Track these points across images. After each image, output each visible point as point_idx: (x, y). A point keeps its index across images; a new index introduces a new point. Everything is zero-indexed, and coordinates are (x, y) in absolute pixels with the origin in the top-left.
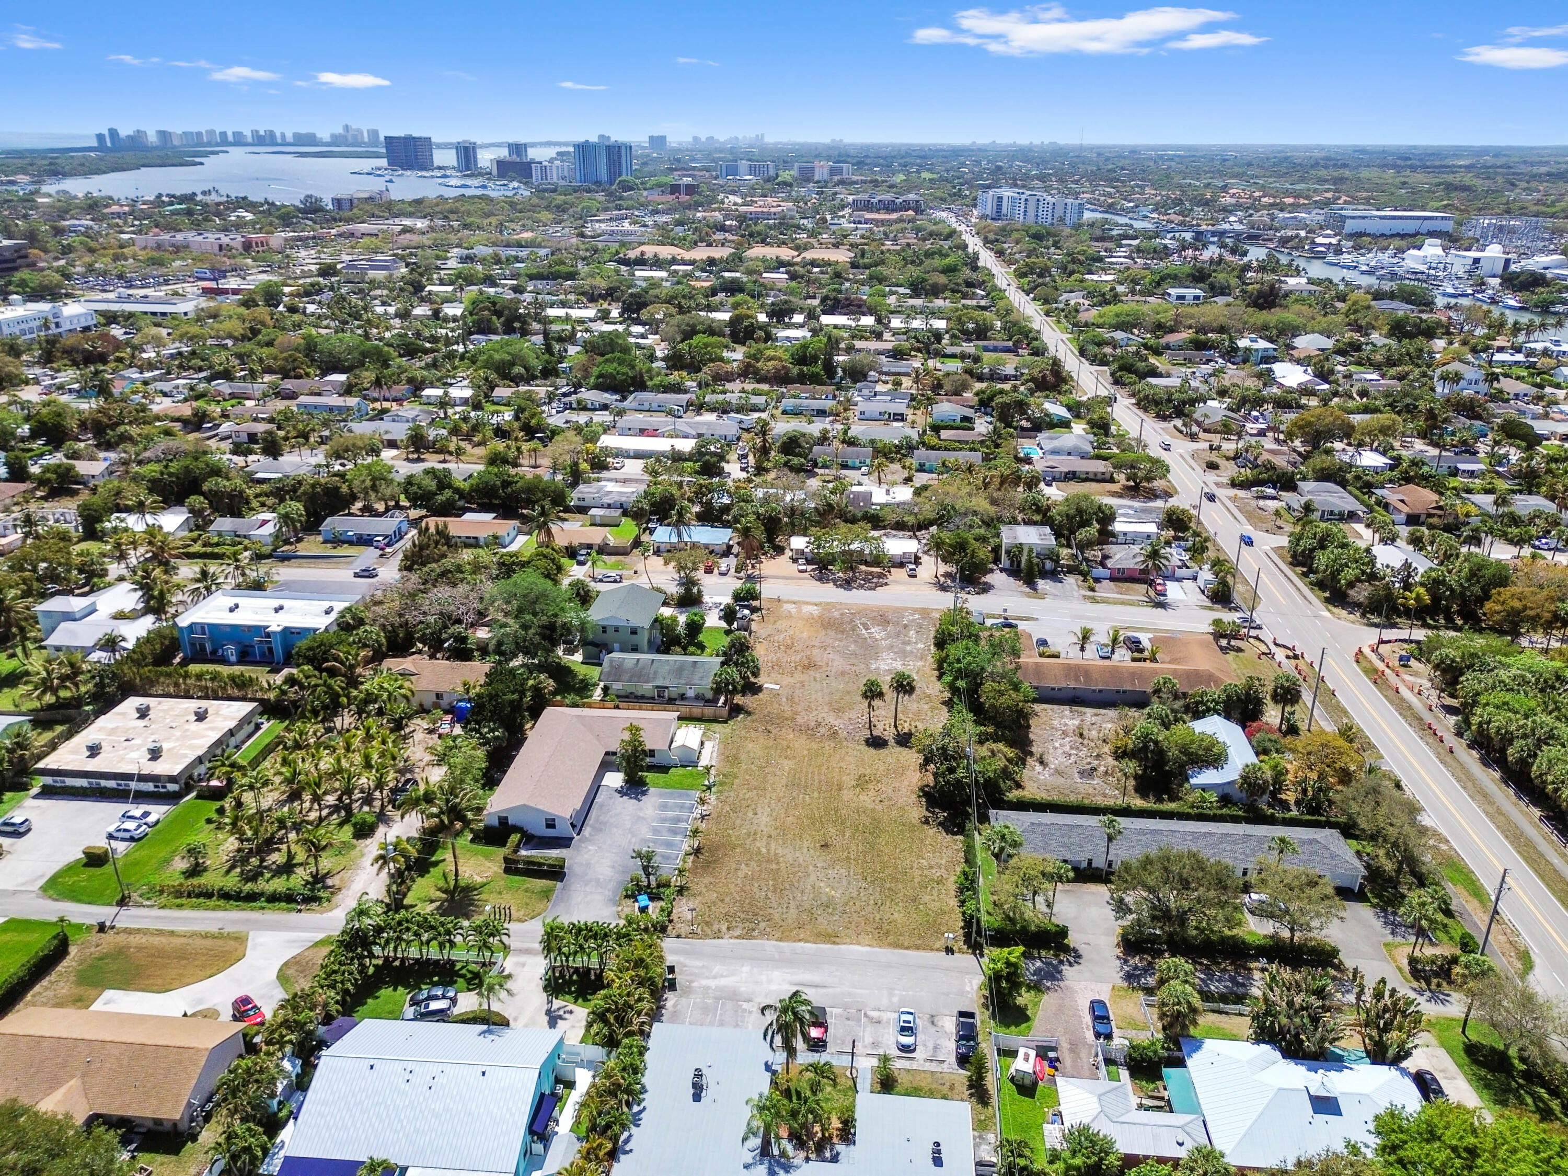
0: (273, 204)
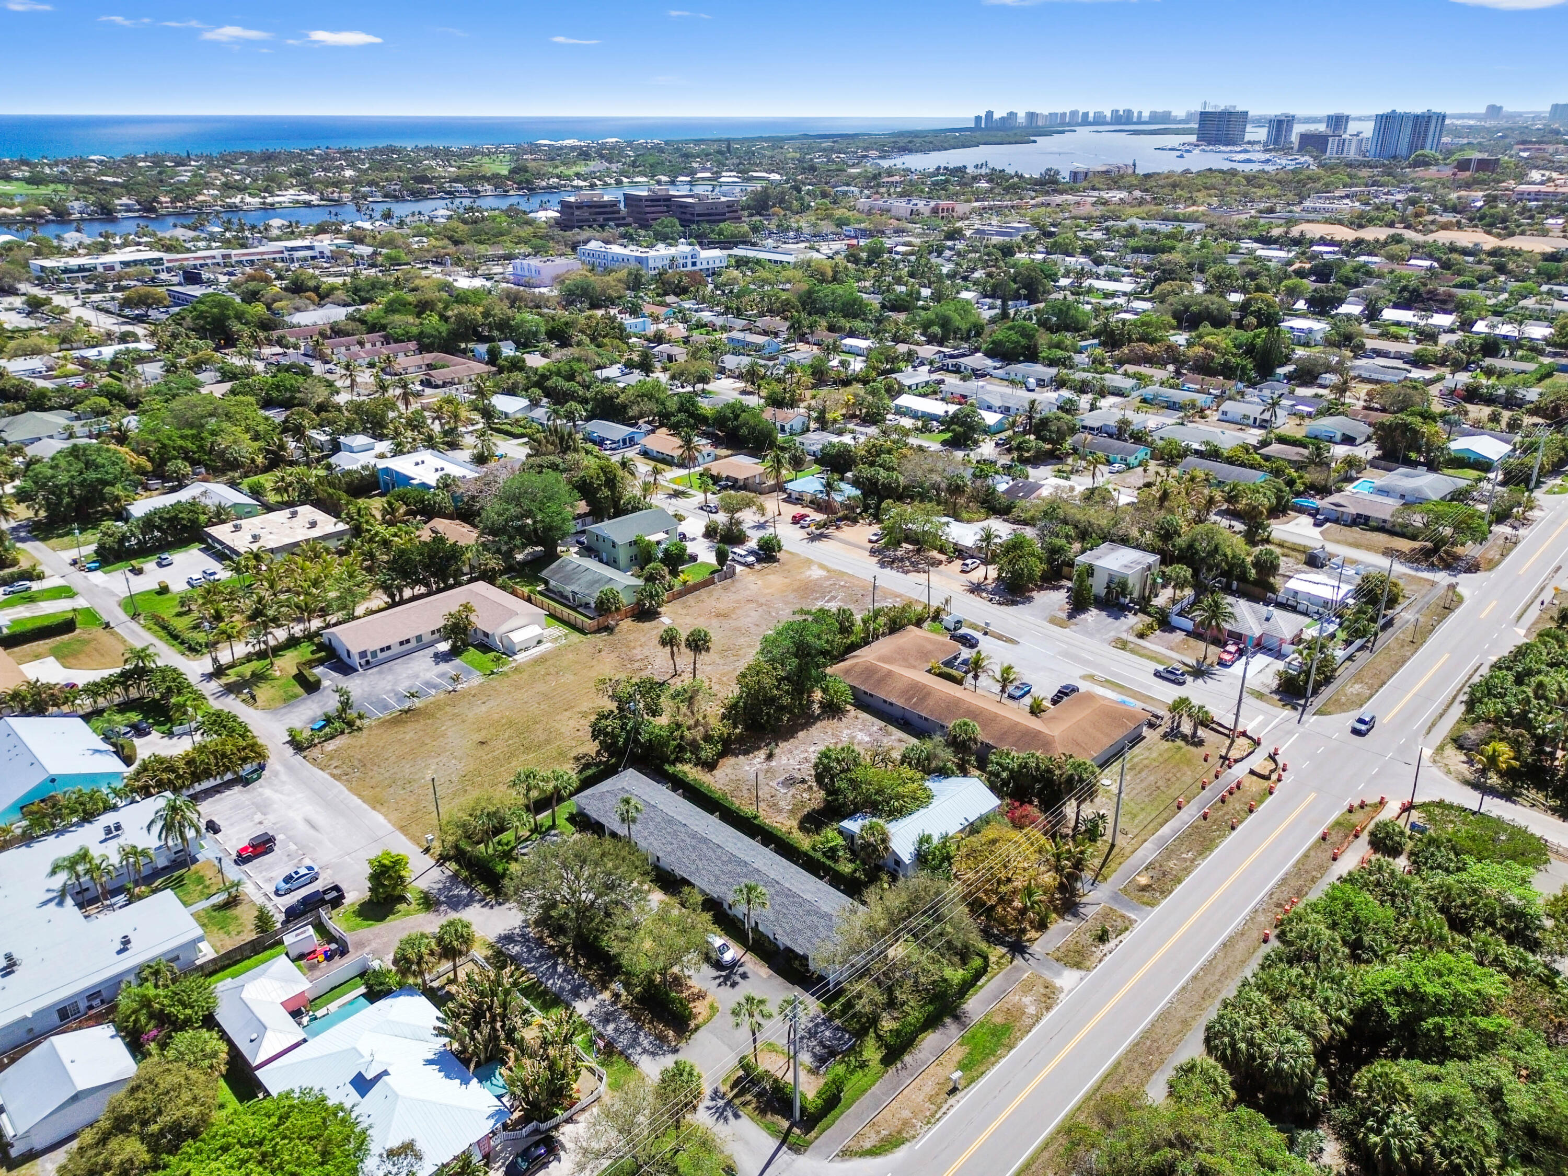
0: (1021, 177)
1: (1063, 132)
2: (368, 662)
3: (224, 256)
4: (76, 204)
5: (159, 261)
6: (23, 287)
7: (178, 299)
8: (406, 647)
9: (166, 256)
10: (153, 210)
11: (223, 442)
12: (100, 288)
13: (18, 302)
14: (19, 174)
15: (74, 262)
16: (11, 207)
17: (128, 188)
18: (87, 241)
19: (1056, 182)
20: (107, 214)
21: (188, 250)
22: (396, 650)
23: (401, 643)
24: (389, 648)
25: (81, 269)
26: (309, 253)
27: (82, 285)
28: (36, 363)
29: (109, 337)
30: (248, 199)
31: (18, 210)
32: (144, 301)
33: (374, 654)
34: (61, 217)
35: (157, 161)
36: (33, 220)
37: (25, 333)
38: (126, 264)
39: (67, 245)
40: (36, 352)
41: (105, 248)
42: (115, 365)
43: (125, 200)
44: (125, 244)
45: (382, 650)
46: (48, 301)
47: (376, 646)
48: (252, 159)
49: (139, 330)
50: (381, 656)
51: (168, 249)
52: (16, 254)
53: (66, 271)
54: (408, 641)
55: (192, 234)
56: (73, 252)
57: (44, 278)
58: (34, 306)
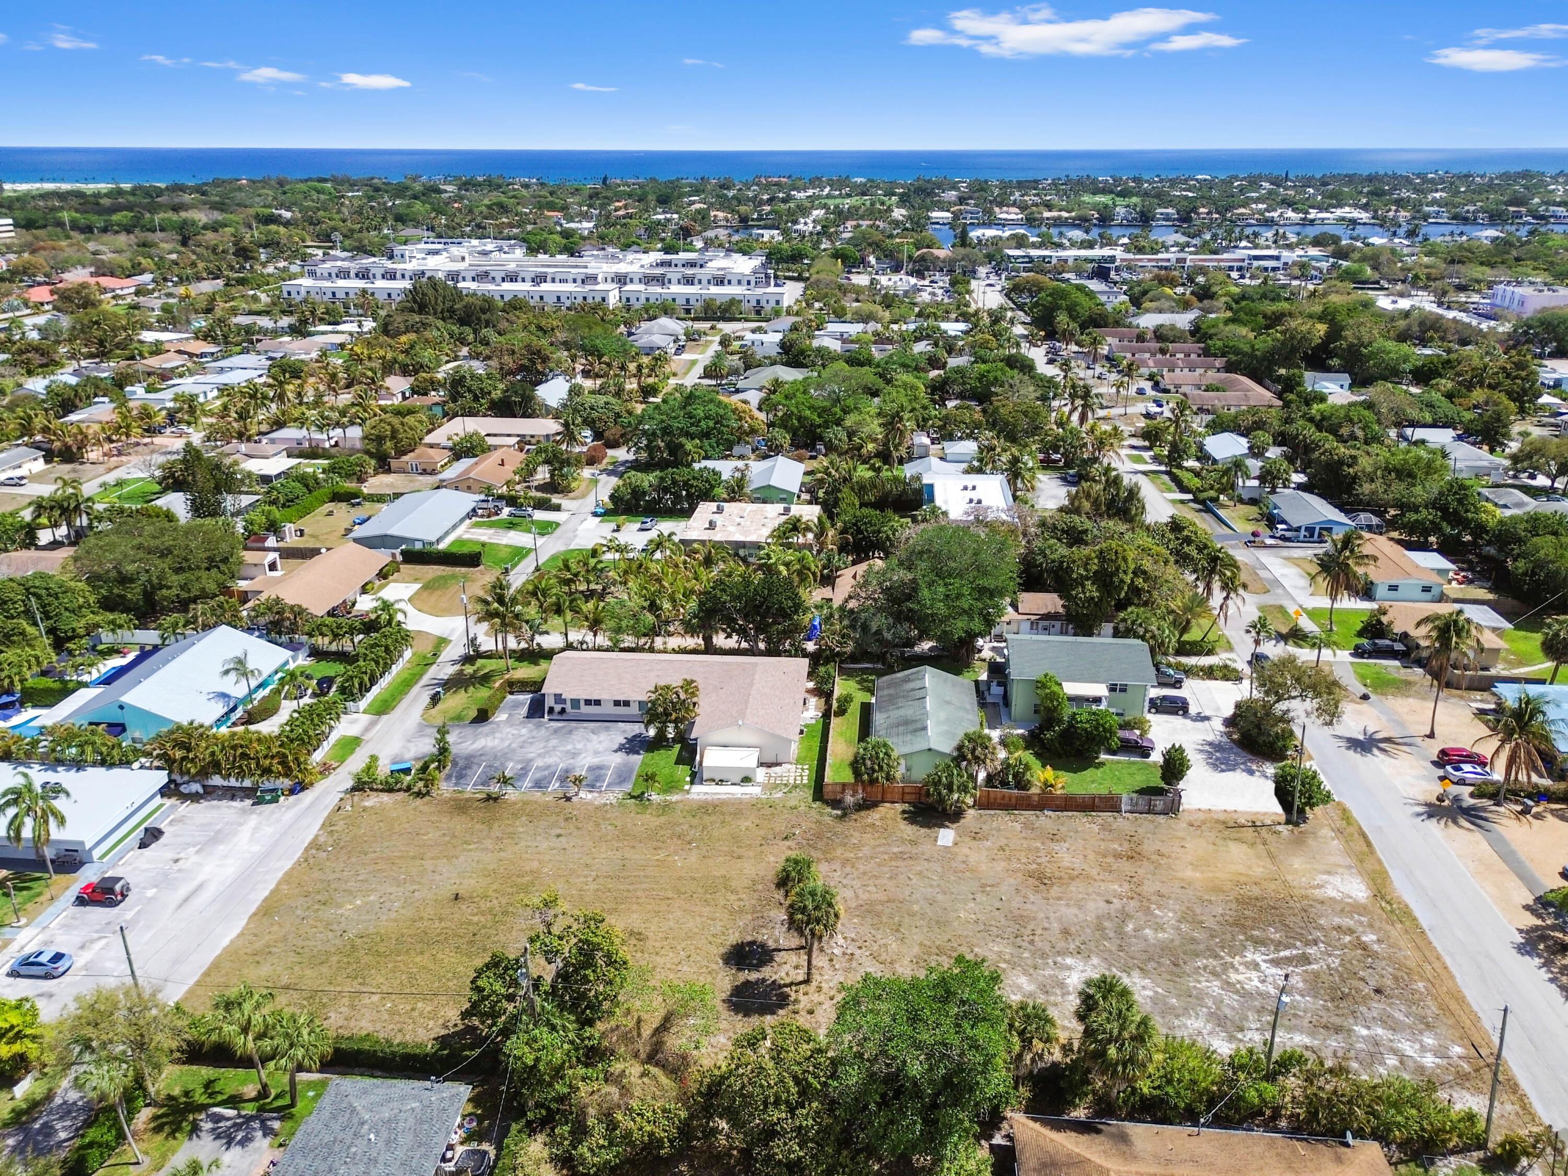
2: (563, 711)
3: (1178, 260)
4: (1122, 211)
8: (622, 710)
9: (1121, 255)
10: (1189, 220)
20: (1144, 221)
22: (607, 709)
23: (617, 703)
24: (598, 703)
26: (1272, 263)
32: (1029, 289)
33: (575, 703)
43: (1168, 210)
45: (588, 702)
47: (583, 695)
50: (585, 709)
54: (627, 703)
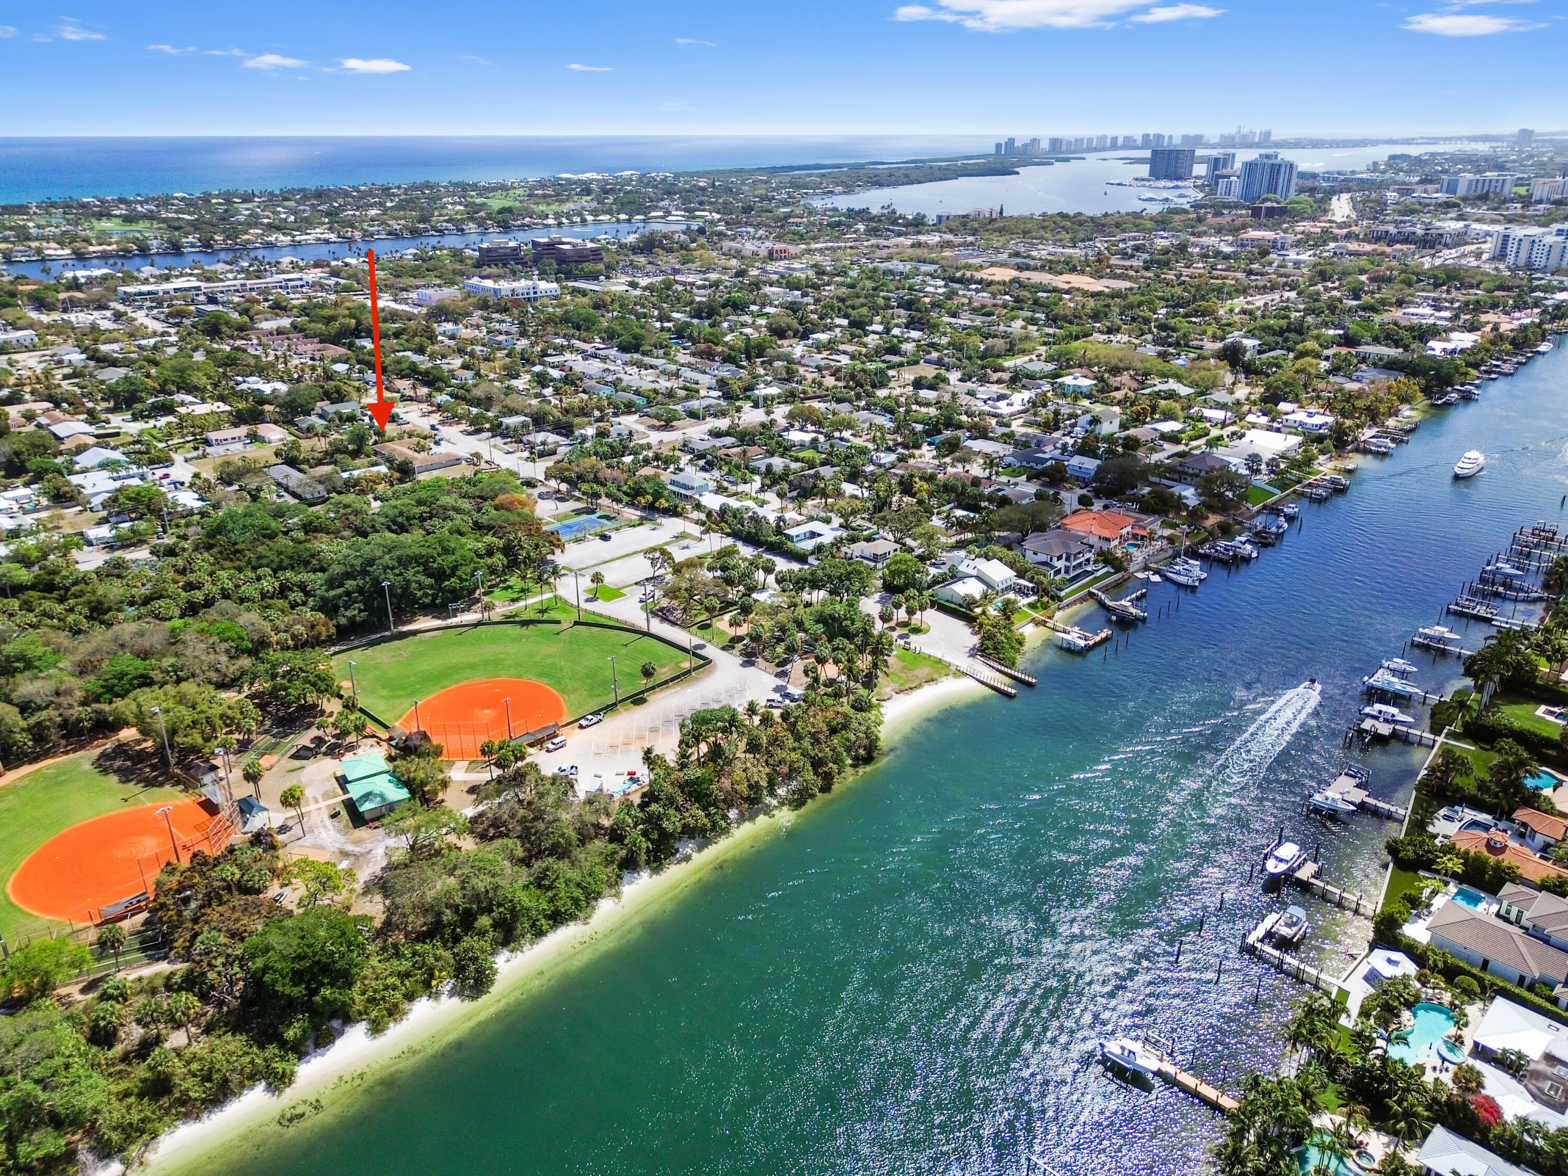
1: (1067, 160)
4: (155, 242)
5: (198, 288)
6: (113, 305)
7: (200, 313)
9: (203, 285)
10: (210, 246)
11: (195, 379)
12: (160, 305)
13: (108, 313)
14: (117, 212)
15: (145, 288)
16: (109, 244)
17: (195, 226)
18: (157, 272)
19: (924, 224)
20: (176, 249)
21: (222, 280)
25: (149, 293)
26: (299, 283)
27: (148, 304)
28: (115, 347)
29: (155, 334)
30: (282, 238)
31: (114, 247)
32: (181, 314)
34: (144, 251)
35: (228, 198)
36: (125, 254)
37: (110, 331)
38: (176, 290)
39: (142, 276)
40: (116, 341)
41: (167, 278)
42: (155, 348)
43: (190, 239)
44: (182, 275)
46: (125, 313)
48: (306, 195)
49: (172, 331)
51: (208, 280)
52: (110, 283)
53: (140, 294)
55: (228, 267)
56: (146, 281)
57: (127, 299)
58: (118, 316)
